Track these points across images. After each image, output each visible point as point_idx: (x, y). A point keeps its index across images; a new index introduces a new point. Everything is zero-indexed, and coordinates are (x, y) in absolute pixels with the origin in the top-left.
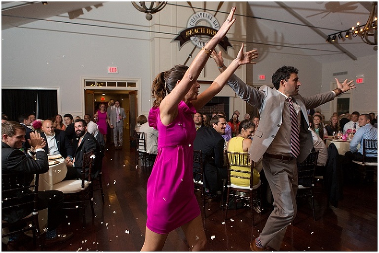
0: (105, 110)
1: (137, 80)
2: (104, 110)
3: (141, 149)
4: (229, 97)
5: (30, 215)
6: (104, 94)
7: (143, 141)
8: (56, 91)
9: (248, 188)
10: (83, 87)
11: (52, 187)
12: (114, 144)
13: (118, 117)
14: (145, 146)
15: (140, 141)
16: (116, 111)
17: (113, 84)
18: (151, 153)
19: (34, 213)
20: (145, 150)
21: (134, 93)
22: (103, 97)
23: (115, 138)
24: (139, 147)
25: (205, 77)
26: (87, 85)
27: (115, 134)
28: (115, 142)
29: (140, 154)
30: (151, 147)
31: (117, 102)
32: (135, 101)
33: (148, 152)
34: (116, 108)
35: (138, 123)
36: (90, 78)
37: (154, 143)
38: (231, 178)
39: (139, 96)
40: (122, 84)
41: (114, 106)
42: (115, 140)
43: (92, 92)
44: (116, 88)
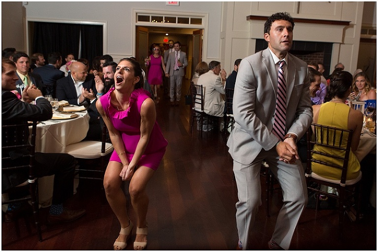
0: (161, 53)
1: (203, 15)
2: (159, 54)
3: (198, 107)
4: (332, 43)
5: (25, 183)
6: (167, 34)
7: (200, 97)
8: (101, 26)
9: (338, 182)
10: (134, 23)
11: (64, 147)
12: (170, 98)
13: (176, 63)
14: (202, 104)
15: (197, 96)
16: (176, 55)
17: (172, 20)
18: (211, 114)
19: (30, 181)
20: (202, 109)
21: (199, 32)
22: (166, 38)
23: (171, 91)
24: (196, 104)
25: (298, 13)
26: (139, 21)
27: (172, 85)
28: (171, 96)
29: (197, 114)
30: (211, 106)
31: (176, 45)
32: (200, 43)
33: (207, 112)
34: (176, 52)
35: (197, 72)
36: (143, 12)
37: (215, 101)
38: (313, 163)
39: (205, 37)
40: (185, 21)
41: (173, 50)
42: (171, 93)
43: (146, 30)
44: (176, 25)
